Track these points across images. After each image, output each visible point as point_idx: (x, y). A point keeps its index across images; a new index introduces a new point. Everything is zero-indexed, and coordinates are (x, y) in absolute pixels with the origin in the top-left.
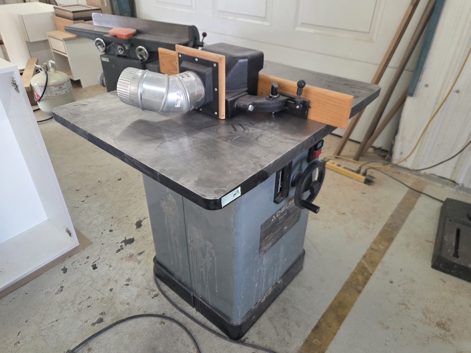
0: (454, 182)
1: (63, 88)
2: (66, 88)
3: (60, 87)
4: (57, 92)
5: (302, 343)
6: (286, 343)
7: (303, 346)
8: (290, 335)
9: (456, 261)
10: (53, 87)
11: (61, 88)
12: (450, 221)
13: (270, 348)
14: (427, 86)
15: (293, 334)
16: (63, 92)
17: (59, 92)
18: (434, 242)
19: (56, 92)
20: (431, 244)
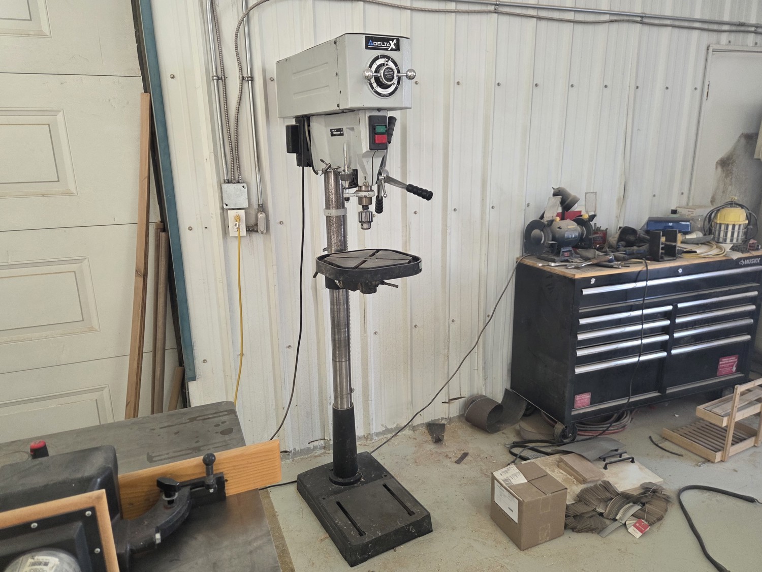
0: (286, 452)
9: (366, 539)
12: (324, 499)
14: (204, 361)
18: (328, 535)
20: (327, 540)
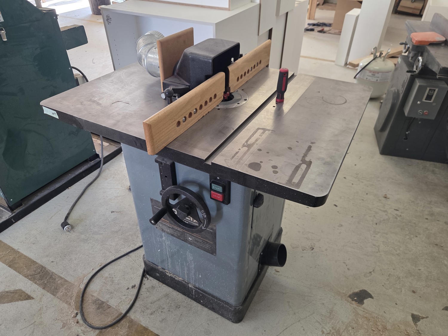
1: (376, 76)
2: (378, 77)
3: (373, 74)
4: (369, 78)
5: (144, 326)
6: (144, 311)
7: (142, 326)
8: (152, 314)
10: (368, 72)
11: (375, 75)
13: (139, 298)
15: (152, 316)
16: (374, 79)
17: (370, 78)
19: (367, 77)
